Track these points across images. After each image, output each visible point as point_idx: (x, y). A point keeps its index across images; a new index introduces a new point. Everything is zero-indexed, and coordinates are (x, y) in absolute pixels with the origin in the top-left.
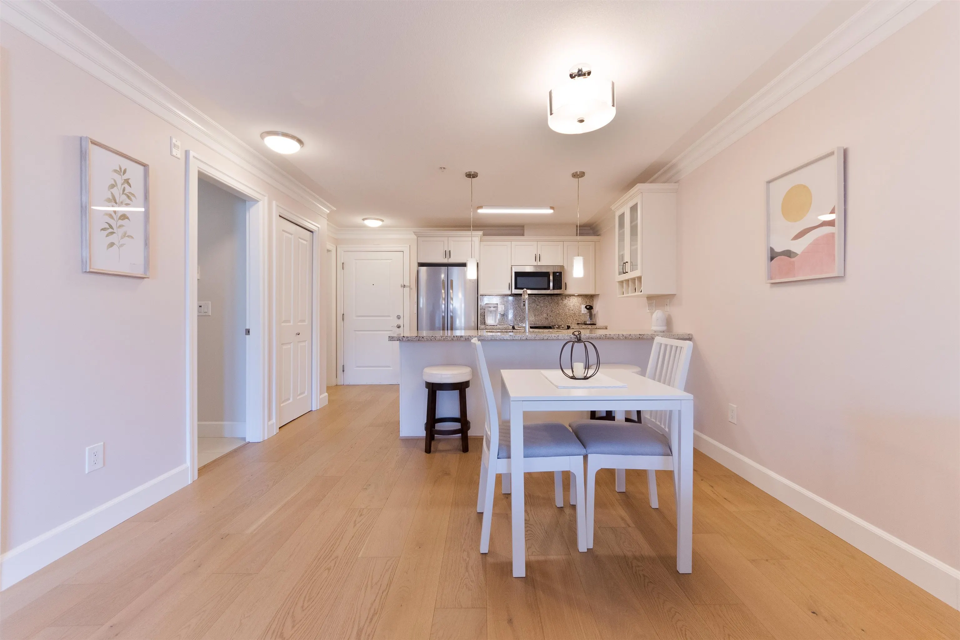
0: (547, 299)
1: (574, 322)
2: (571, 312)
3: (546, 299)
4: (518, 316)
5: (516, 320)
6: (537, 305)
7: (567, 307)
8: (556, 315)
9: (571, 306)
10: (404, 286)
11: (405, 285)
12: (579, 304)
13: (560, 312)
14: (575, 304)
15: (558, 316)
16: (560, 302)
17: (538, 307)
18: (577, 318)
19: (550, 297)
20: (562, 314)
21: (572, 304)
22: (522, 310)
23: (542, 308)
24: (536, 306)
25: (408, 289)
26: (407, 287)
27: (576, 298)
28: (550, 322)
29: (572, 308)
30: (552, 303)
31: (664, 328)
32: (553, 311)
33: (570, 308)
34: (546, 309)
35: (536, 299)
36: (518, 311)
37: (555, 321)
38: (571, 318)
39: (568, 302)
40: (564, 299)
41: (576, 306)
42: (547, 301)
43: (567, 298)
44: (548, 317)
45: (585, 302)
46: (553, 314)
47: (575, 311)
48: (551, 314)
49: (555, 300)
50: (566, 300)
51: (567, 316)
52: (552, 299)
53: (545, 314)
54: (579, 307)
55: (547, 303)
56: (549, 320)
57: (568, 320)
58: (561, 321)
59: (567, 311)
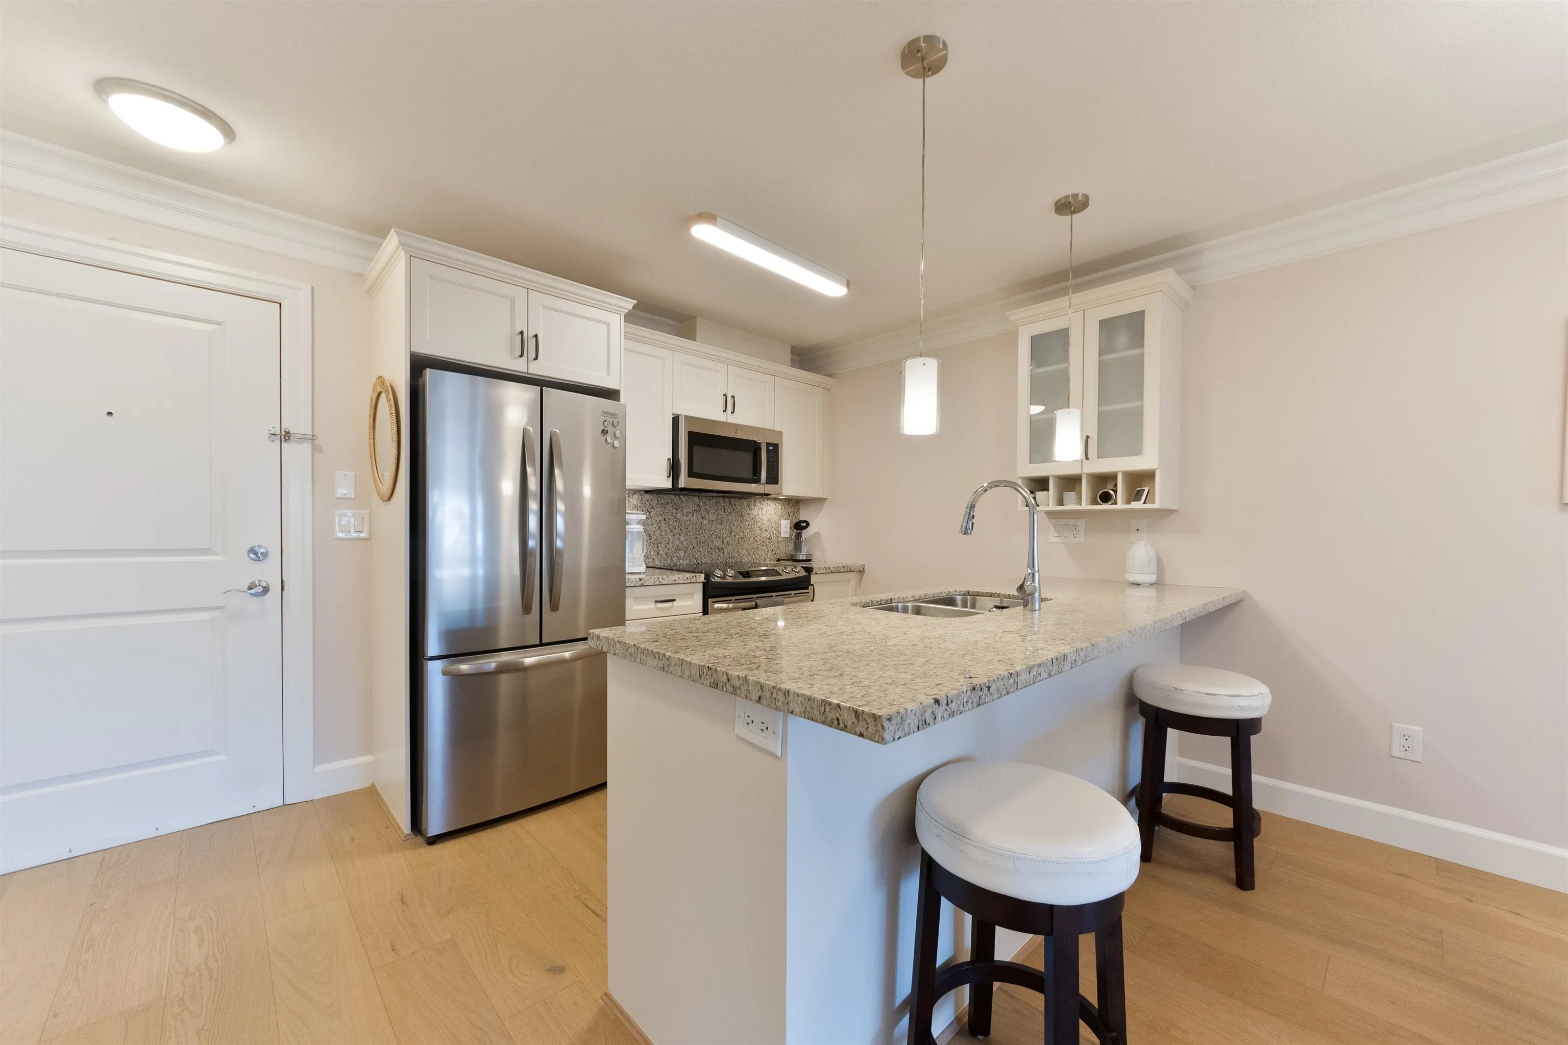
0: (722, 502)
1: (769, 556)
2: (765, 534)
3: (720, 504)
4: (663, 546)
5: (658, 554)
6: (703, 518)
7: (758, 524)
8: (738, 543)
9: (765, 522)
10: (286, 436)
11: (291, 431)
12: (777, 517)
13: (746, 534)
14: (771, 517)
15: (742, 543)
16: (745, 511)
17: (705, 522)
18: (774, 547)
19: (727, 500)
20: (749, 539)
21: (765, 518)
22: (672, 529)
23: (713, 526)
24: (700, 520)
25: (307, 447)
26: (303, 438)
27: (772, 505)
28: (728, 557)
29: (766, 526)
30: (731, 513)
31: (1152, 578)
32: (733, 533)
33: (763, 526)
34: (720, 527)
35: (701, 504)
36: (664, 533)
37: (737, 555)
38: (765, 548)
39: (759, 513)
40: (753, 507)
41: (772, 521)
42: (723, 510)
43: (757, 504)
44: (723, 547)
45: (791, 514)
46: (733, 539)
47: (772, 533)
48: (728, 539)
49: (736, 508)
50: (756, 509)
51: (758, 543)
52: (732, 505)
53: (718, 539)
54: (779, 525)
55: (721, 513)
56: (726, 554)
57: (760, 553)
58: (748, 554)
59: (758, 531)
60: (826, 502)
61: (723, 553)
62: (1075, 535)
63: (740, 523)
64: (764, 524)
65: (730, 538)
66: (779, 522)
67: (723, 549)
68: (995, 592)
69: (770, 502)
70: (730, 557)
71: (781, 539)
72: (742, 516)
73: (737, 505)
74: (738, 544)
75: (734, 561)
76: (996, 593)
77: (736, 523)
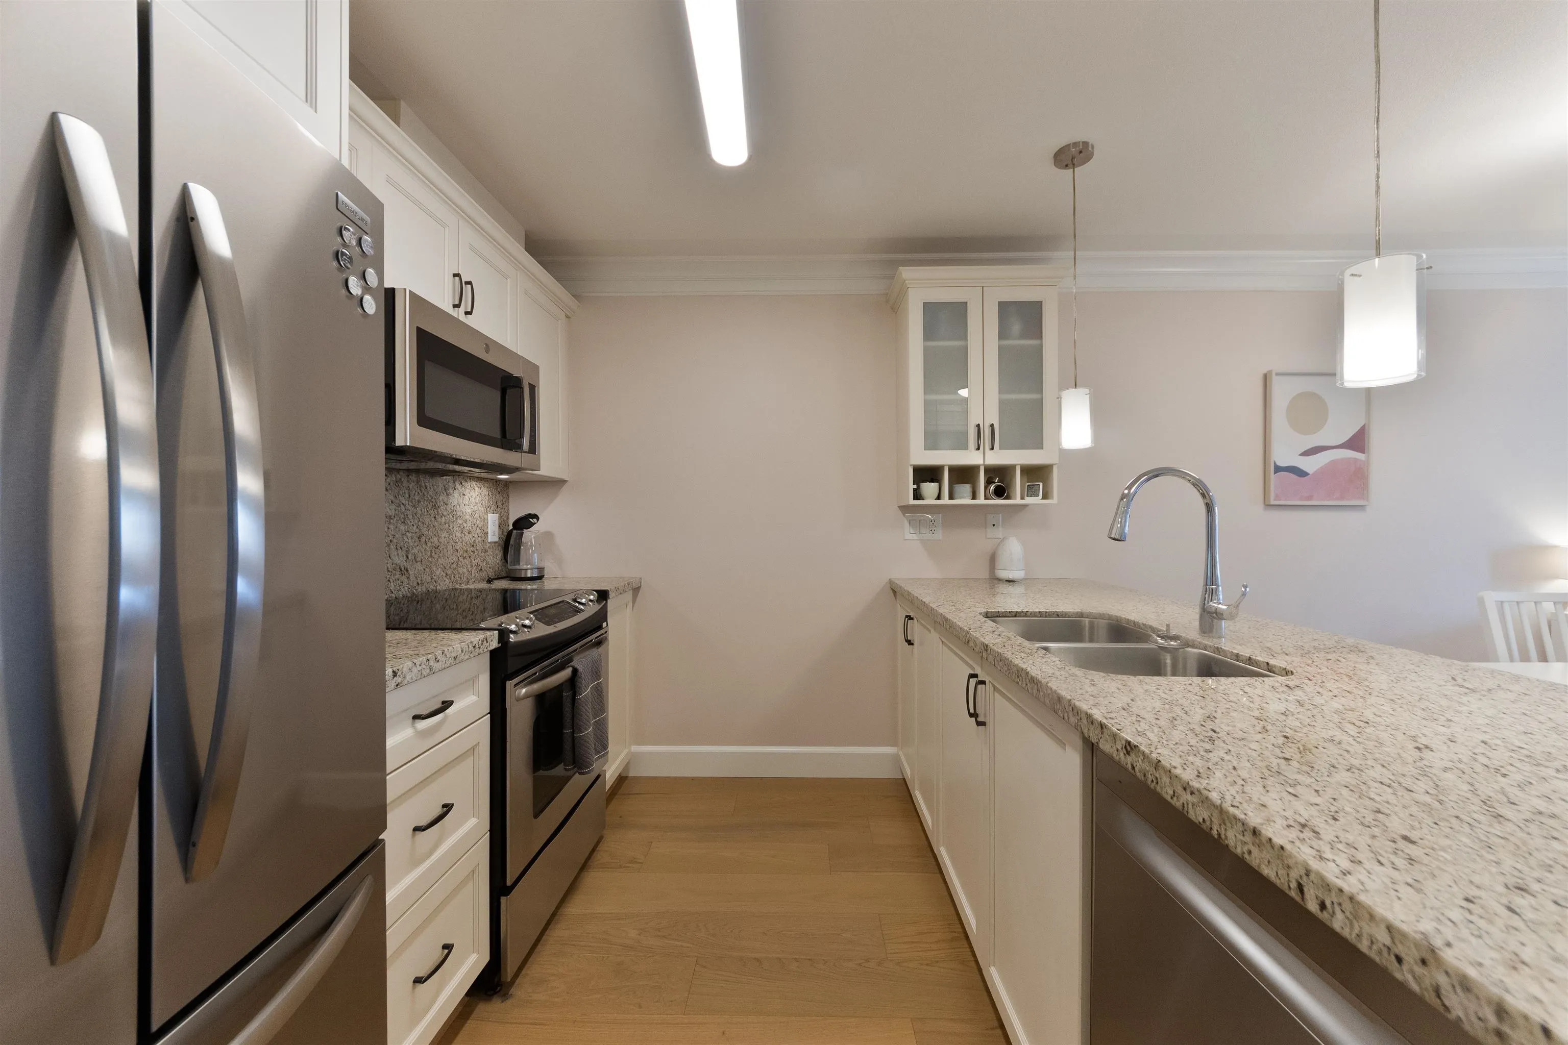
0: (405, 480)
1: (473, 575)
2: (468, 538)
7: (459, 521)
8: (431, 556)
9: (467, 517)
12: (482, 509)
13: (442, 540)
14: (476, 508)
15: (436, 556)
16: (441, 498)
18: (478, 558)
20: (446, 548)
21: (468, 510)
23: (392, 527)
27: (476, 488)
28: (415, 584)
29: (469, 523)
30: (419, 501)
32: (423, 539)
33: (465, 525)
34: (402, 527)
37: (429, 579)
38: (467, 563)
39: (461, 501)
40: (451, 491)
41: (477, 515)
42: (407, 496)
43: (458, 486)
44: (407, 565)
45: (499, 504)
46: (423, 550)
47: (476, 536)
48: (415, 551)
49: (428, 493)
50: (456, 494)
51: (459, 555)
52: (421, 486)
53: (400, 551)
54: (485, 521)
55: (404, 502)
56: (412, 577)
57: (461, 570)
58: (444, 575)
59: (458, 534)
60: (565, 487)
61: (408, 578)
62: (933, 531)
63: (433, 519)
64: (466, 521)
65: (418, 548)
66: (486, 517)
67: (407, 571)
68: (1021, 610)
69: (474, 483)
70: (418, 584)
71: (488, 545)
72: (436, 507)
73: (428, 488)
74: (430, 559)
75: (424, 590)
76: (1022, 612)
77: (427, 521)
